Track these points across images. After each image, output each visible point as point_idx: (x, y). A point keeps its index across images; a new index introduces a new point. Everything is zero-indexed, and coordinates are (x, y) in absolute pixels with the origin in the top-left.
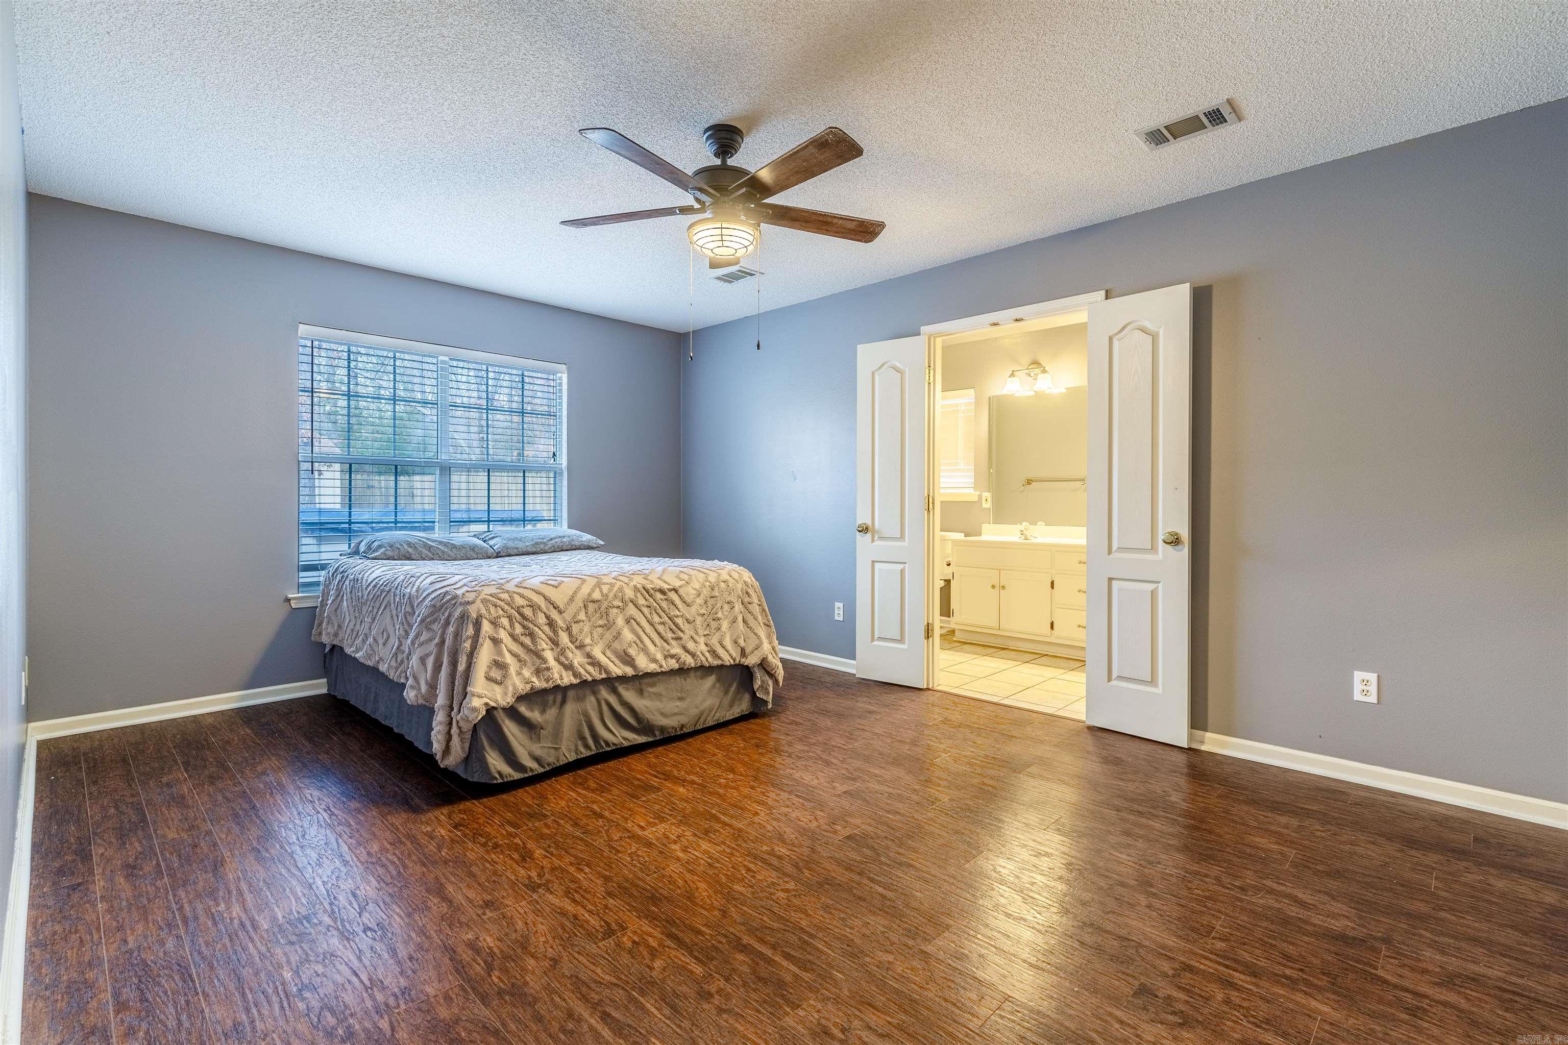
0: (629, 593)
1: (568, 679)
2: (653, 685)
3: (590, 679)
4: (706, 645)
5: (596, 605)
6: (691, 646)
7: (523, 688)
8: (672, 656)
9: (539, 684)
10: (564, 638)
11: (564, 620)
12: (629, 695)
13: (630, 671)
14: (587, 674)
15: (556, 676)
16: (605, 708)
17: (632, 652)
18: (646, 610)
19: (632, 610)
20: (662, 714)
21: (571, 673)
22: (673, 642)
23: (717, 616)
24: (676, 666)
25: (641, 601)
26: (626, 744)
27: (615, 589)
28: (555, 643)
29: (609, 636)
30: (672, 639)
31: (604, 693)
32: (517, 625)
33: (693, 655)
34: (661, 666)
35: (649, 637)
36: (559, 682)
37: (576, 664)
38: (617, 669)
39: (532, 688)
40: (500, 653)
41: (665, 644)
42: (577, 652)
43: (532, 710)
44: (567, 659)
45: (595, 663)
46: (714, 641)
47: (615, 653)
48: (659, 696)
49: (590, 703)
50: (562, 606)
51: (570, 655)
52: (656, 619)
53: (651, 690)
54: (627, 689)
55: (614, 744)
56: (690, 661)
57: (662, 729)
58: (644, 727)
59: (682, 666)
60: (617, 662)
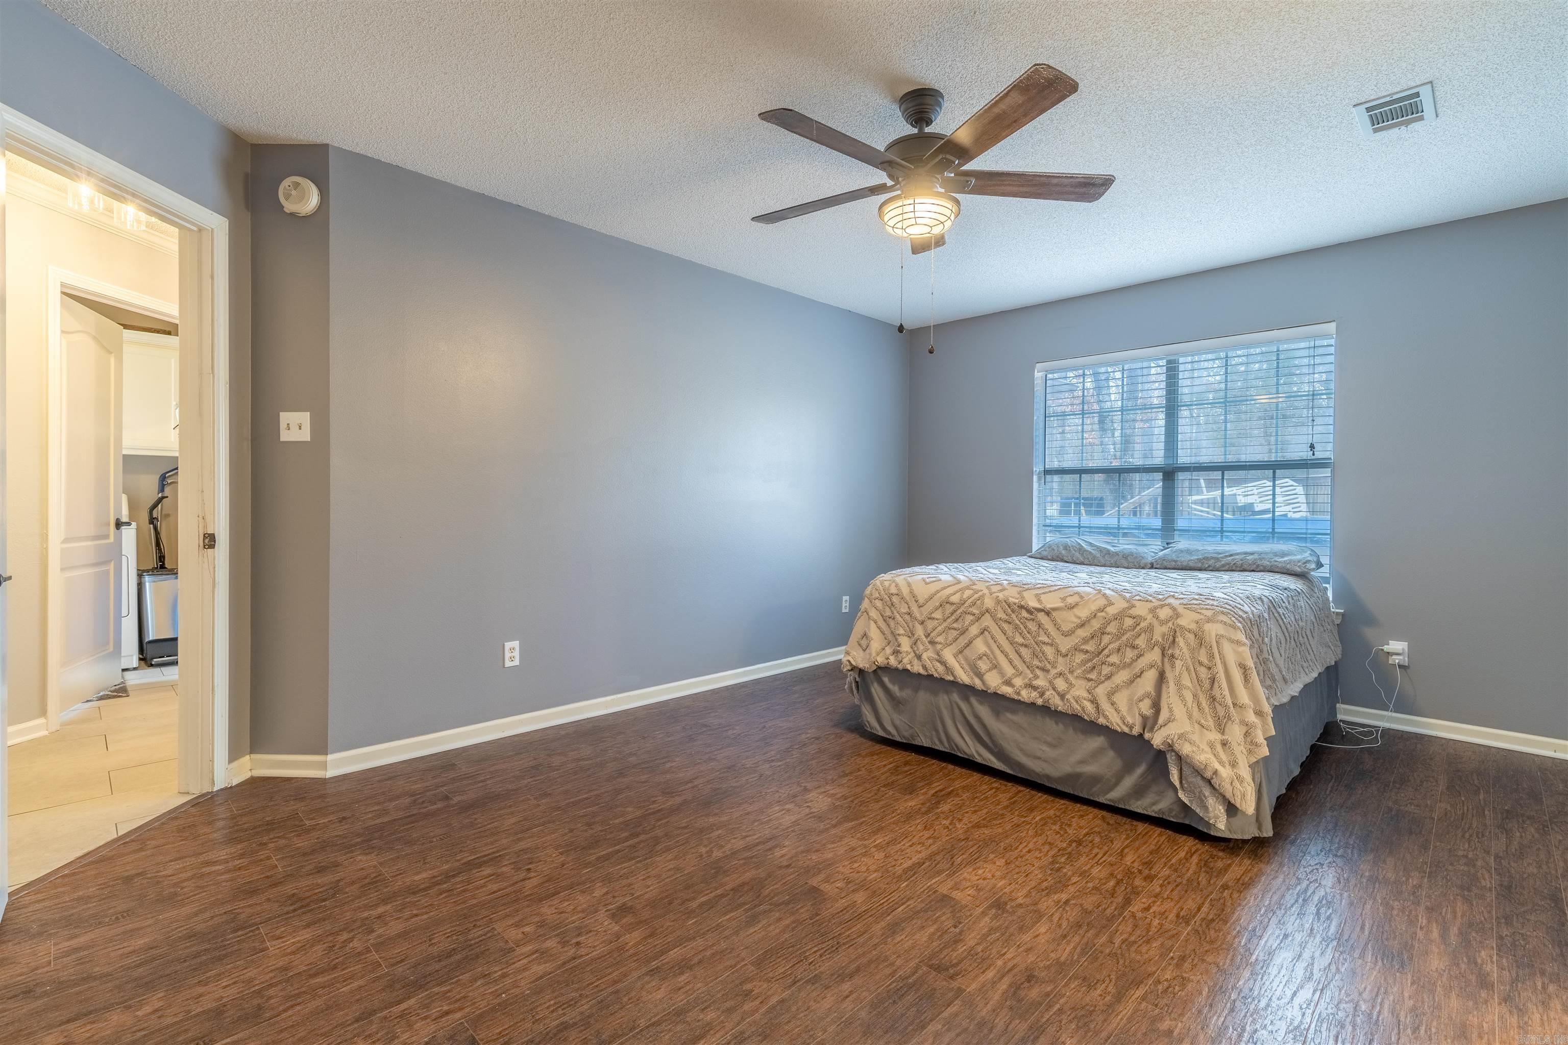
0: (989, 603)
1: (917, 668)
2: (1013, 712)
3: (936, 675)
4: (1089, 692)
5: (953, 607)
6: (1061, 684)
7: (881, 660)
8: (1035, 688)
9: (893, 662)
10: (920, 631)
11: (922, 614)
12: (984, 711)
13: (978, 684)
14: (933, 670)
15: (905, 661)
16: (957, 711)
17: (983, 666)
18: (1006, 626)
19: (987, 621)
20: (1021, 750)
21: (921, 663)
22: (1038, 672)
23: (1108, 659)
24: (1040, 702)
25: (1001, 615)
26: (979, 760)
27: (976, 596)
28: (911, 634)
29: (962, 641)
30: (1037, 667)
31: (956, 697)
32: (887, 609)
33: (1062, 696)
34: (1018, 694)
35: (1006, 656)
36: (909, 667)
37: (925, 656)
38: (964, 677)
39: (888, 663)
40: (869, 627)
41: (1028, 672)
42: (929, 646)
43: (894, 684)
44: (918, 649)
45: (944, 663)
46: (1101, 691)
47: (966, 659)
48: (1018, 727)
49: (943, 700)
50: (921, 601)
51: (921, 647)
52: (1019, 639)
53: (1009, 715)
54: (981, 703)
55: (965, 753)
56: (1056, 702)
57: (1020, 765)
58: (1001, 755)
59: (1046, 704)
60: (966, 667)
